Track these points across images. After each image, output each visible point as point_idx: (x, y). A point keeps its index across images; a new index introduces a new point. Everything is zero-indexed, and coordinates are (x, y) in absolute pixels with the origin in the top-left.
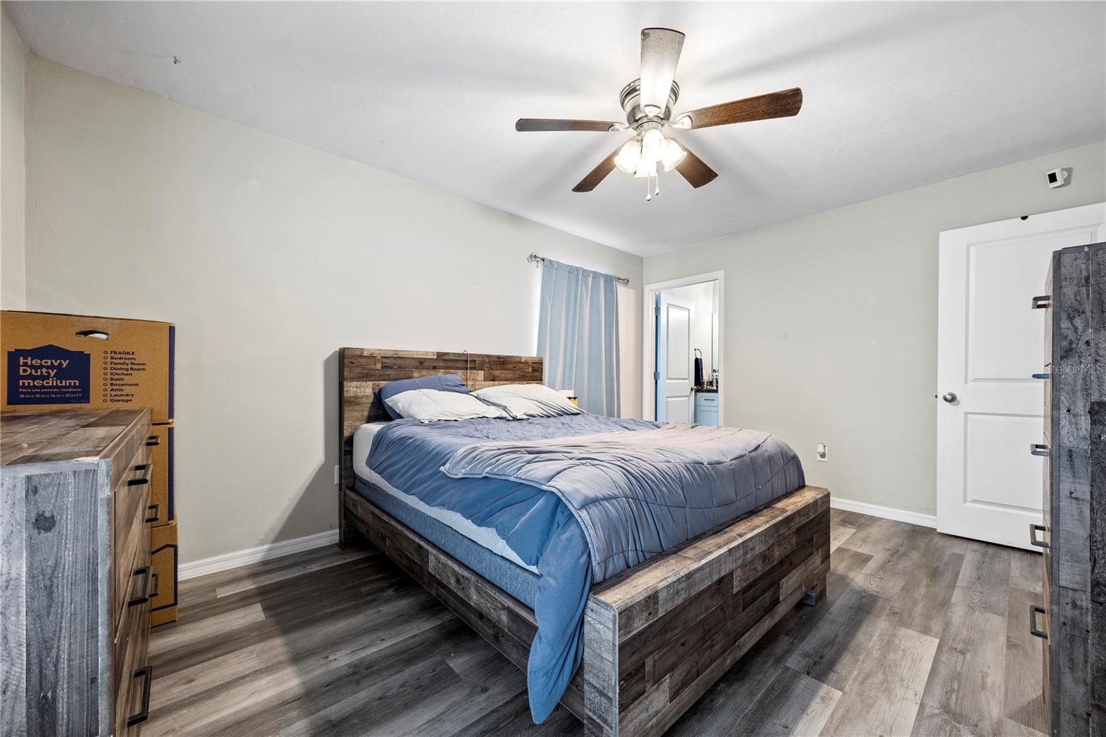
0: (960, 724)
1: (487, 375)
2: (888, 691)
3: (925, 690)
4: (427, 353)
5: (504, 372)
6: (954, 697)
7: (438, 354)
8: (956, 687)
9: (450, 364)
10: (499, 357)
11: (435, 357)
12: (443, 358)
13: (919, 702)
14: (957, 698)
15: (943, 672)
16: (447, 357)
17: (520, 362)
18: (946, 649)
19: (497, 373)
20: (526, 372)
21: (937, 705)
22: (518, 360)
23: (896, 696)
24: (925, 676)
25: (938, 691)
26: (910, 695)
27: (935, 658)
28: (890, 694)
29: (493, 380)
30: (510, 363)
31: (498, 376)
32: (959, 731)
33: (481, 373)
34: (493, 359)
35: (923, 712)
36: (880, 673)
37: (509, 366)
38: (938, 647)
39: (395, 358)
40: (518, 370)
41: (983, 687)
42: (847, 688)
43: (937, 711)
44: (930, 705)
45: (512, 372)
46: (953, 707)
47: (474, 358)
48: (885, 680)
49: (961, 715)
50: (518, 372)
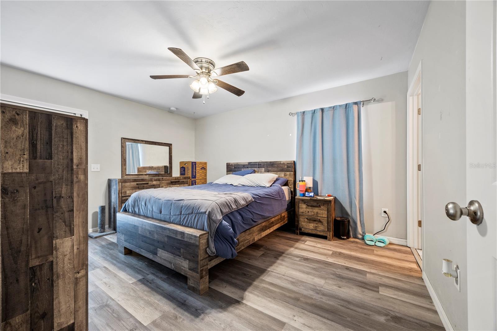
0: (99, 306)
1: (266, 170)
2: (125, 294)
3: (119, 304)
4: (245, 163)
5: (273, 168)
6: (110, 311)
7: (249, 163)
8: (114, 315)
9: (252, 166)
10: (271, 162)
11: (248, 164)
12: (250, 164)
13: (115, 300)
14: (109, 312)
15: (124, 315)
16: (251, 164)
17: (281, 164)
18: (137, 324)
19: (270, 169)
20: (284, 168)
21: (111, 304)
22: (280, 163)
23: (121, 295)
24: (125, 307)
25: (116, 308)
26: (119, 299)
27: (134, 317)
28: (123, 294)
29: (268, 172)
30: (276, 164)
31: (271, 170)
32: (98, 304)
33: (263, 169)
34: (268, 163)
35: (110, 299)
36: (134, 295)
37: (275, 166)
38: (140, 323)
39: (237, 165)
40: (280, 167)
41: (108, 325)
42: (132, 285)
43: (108, 303)
44: (112, 302)
45: (277, 168)
46: (106, 308)
47: (261, 163)
48: (130, 295)
49: (102, 308)
50: (279, 168)
